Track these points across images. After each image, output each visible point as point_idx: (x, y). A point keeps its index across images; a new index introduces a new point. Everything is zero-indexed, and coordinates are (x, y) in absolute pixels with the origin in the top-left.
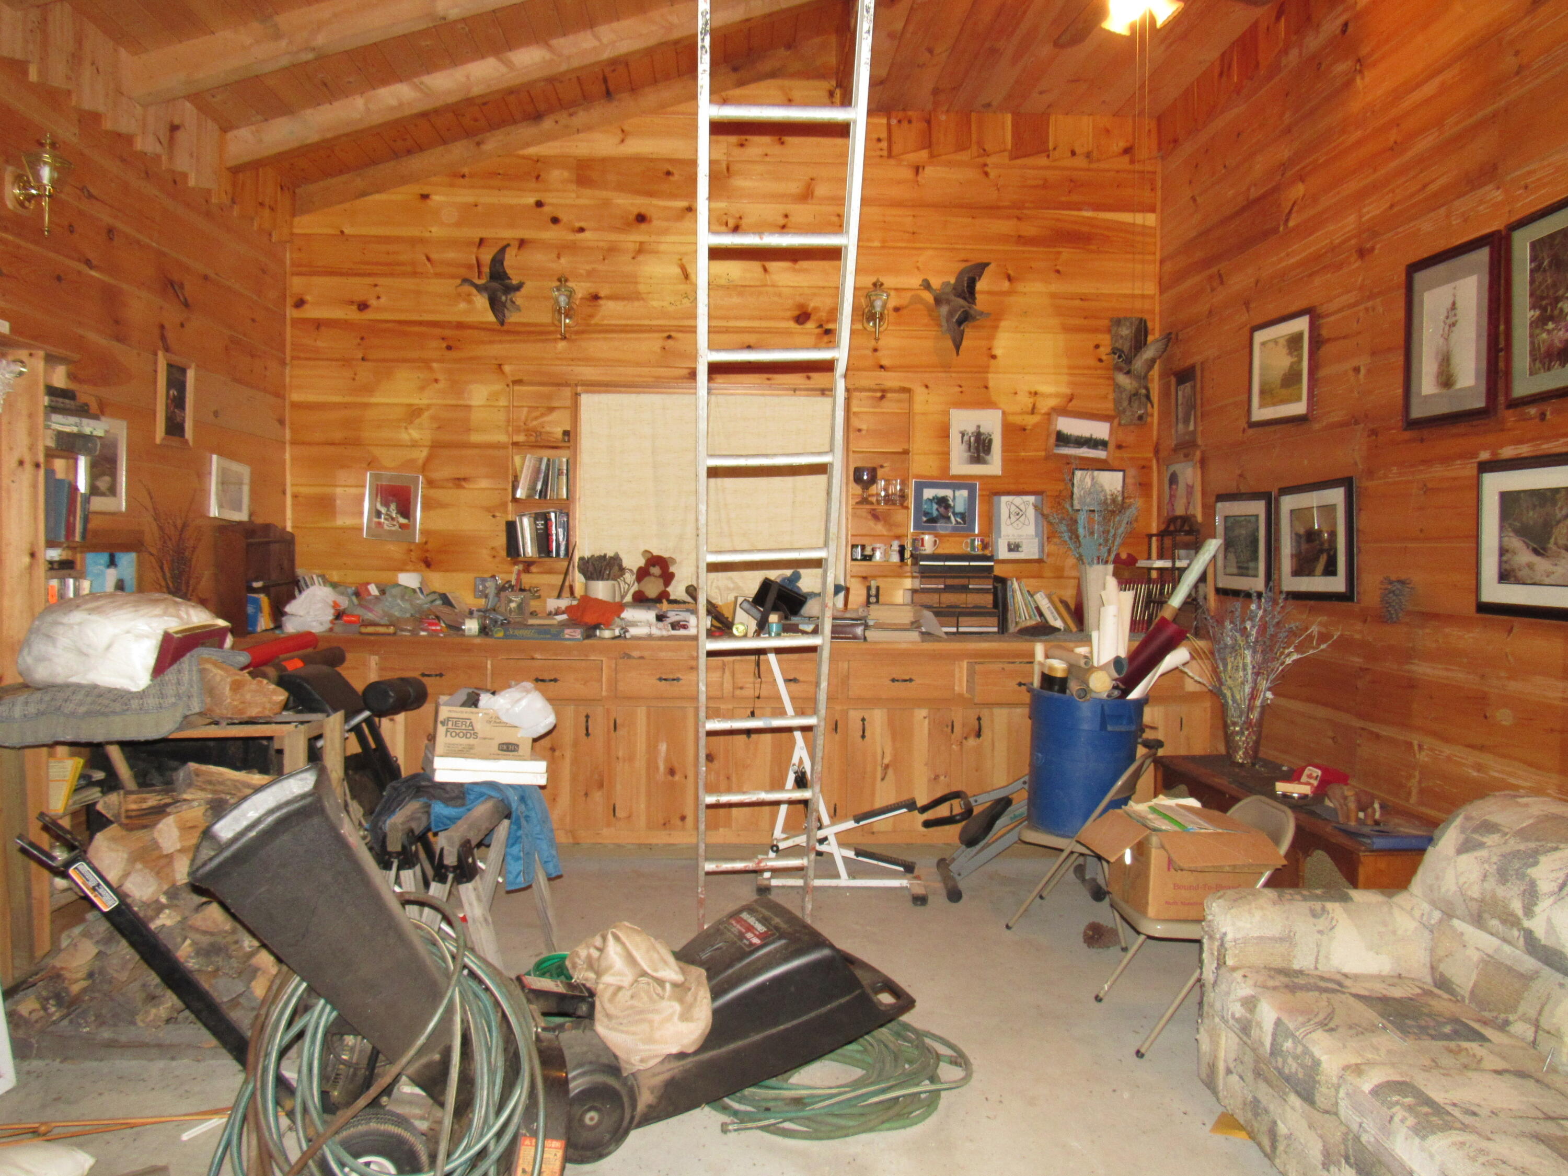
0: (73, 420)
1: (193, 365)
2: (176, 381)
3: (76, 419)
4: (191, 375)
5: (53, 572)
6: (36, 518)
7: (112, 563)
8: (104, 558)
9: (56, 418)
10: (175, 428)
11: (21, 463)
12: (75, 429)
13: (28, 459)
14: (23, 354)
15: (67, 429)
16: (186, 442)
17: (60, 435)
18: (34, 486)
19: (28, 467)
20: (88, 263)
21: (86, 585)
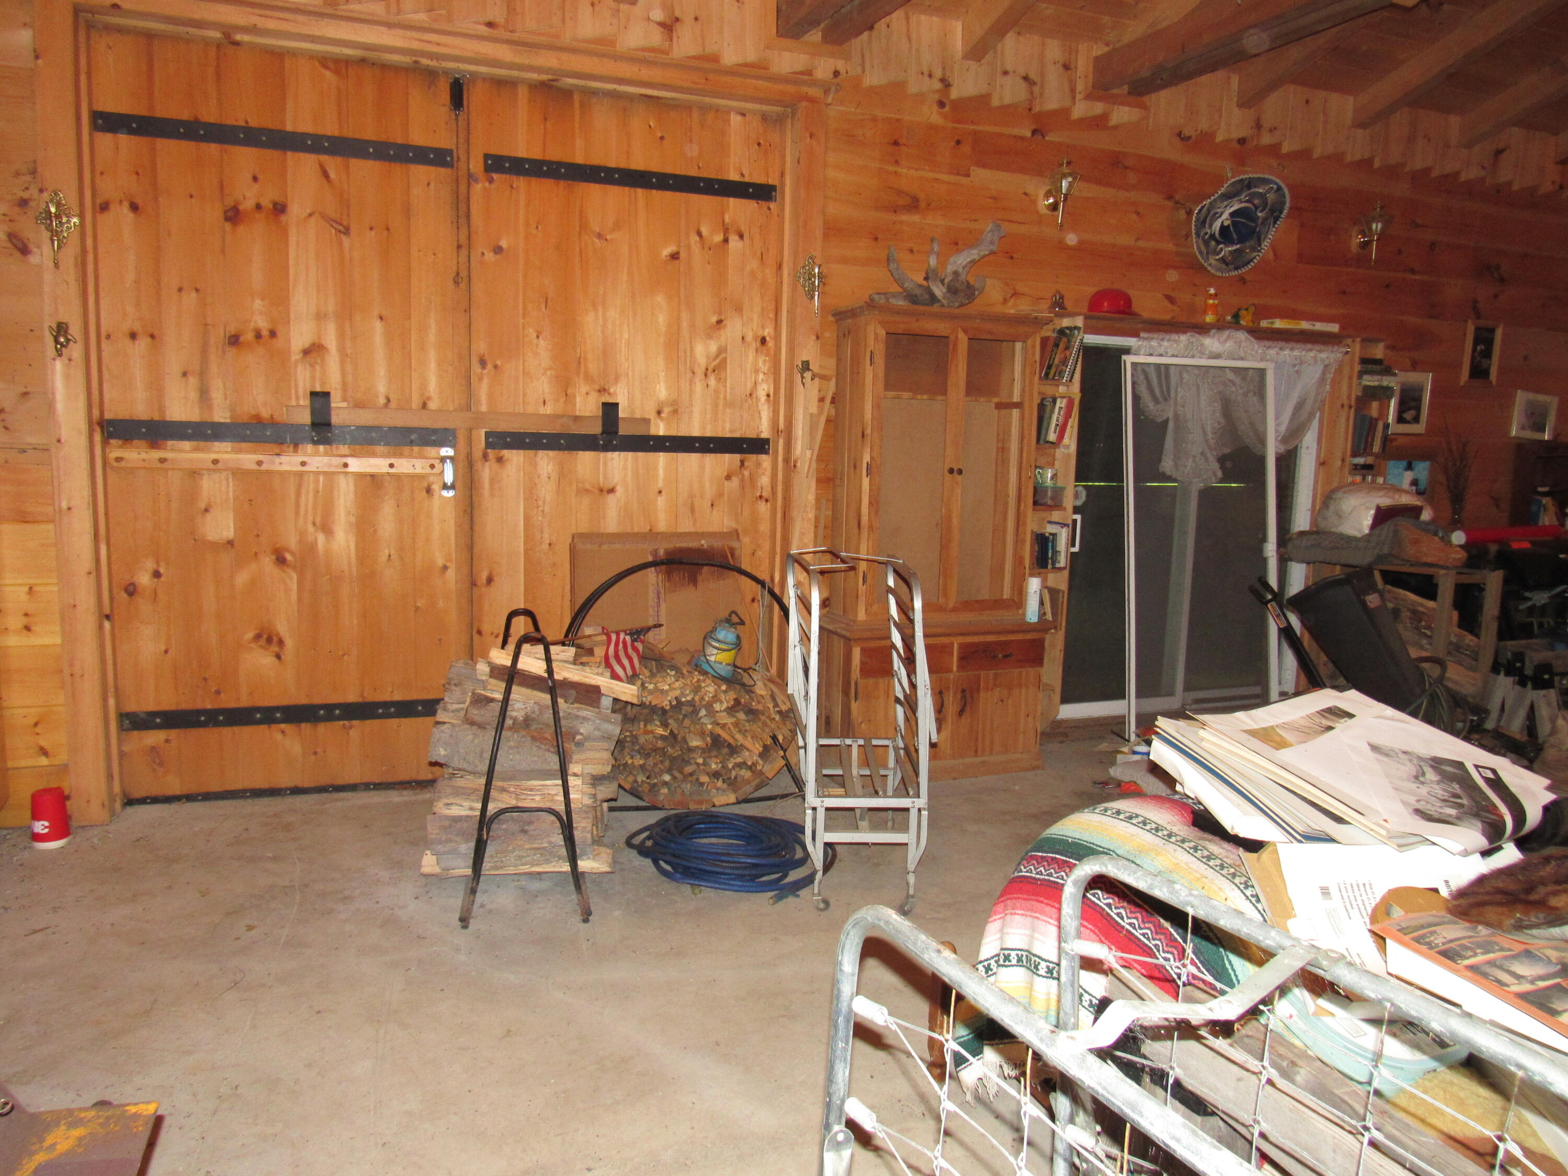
0: (1376, 378)
1: (1501, 326)
2: (1484, 339)
3: (1379, 377)
4: (1499, 333)
5: (1356, 472)
6: (1346, 439)
7: (1409, 467)
8: (1404, 464)
9: (1366, 377)
10: (1479, 372)
11: (1343, 406)
12: (1376, 384)
13: (1346, 402)
14: (1349, 341)
15: (1372, 384)
16: (1491, 382)
17: (1367, 388)
18: (1348, 419)
19: (1346, 408)
20: (1413, 271)
21: (1380, 480)
